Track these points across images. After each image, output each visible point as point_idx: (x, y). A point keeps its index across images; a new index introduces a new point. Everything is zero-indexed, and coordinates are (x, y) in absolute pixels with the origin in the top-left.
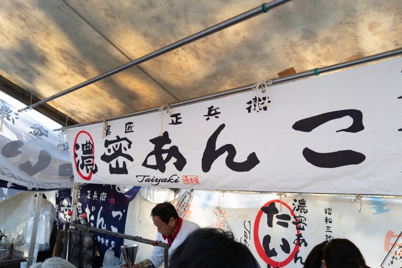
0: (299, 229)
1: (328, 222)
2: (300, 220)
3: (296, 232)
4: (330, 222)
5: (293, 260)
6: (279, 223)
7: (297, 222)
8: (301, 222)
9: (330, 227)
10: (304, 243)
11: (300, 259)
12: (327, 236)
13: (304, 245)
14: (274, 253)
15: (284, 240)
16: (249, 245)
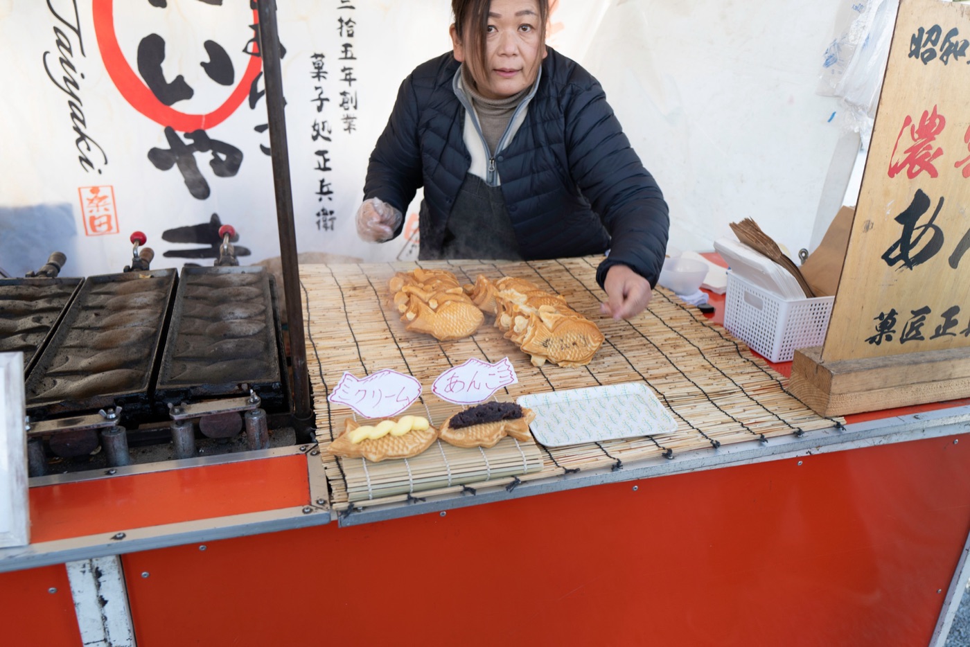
3: (249, 17)
5: (246, 102)
12: (341, 20)
14: (182, 89)
15: (211, 47)
16: (83, 76)
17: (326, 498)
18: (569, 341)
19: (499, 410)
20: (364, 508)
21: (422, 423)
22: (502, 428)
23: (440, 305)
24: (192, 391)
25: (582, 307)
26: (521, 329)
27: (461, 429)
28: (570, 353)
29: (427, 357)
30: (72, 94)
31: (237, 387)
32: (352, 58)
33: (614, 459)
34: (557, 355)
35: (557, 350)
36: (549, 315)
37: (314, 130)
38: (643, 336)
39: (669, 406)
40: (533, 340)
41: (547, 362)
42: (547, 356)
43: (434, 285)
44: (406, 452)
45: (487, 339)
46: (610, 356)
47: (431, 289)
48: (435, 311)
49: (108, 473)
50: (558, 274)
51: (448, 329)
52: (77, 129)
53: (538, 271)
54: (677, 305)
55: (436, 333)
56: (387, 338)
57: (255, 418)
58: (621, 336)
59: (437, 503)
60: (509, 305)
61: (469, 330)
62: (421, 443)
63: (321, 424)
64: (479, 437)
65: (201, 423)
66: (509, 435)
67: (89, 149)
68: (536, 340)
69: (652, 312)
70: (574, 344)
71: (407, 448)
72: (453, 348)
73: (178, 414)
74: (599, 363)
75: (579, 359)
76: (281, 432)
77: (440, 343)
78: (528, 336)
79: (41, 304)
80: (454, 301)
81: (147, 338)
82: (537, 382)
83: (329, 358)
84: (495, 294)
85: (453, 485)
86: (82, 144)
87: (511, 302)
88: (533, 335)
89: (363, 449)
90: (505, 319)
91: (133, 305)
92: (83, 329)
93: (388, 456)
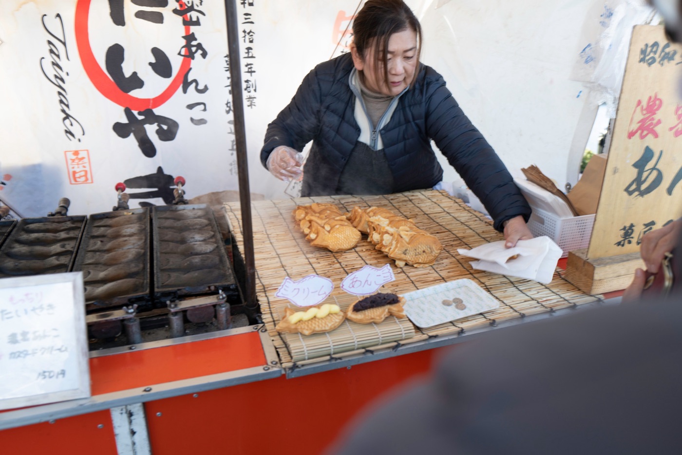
0: (188, 23)
1: (247, 5)
2: (189, 5)
3: (182, 31)
4: (251, 4)
5: (180, 89)
6: (139, 15)
7: (183, 9)
8: (191, 8)
9: (250, 15)
10: (200, 52)
11: (194, 84)
12: (244, 32)
13: (201, 54)
14: (136, 82)
15: (156, 52)
16: (68, 74)
17: (277, 360)
18: (420, 250)
19: (385, 299)
20: (303, 365)
21: (336, 308)
22: (387, 310)
23: (332, 228)
24: (179, 292)
25: (423, 226)
26: (388, 243)
27: (360, 312)
28: (421, 257)
29: (327, 264)
30: (60, 87)
31: (207, 289)
32: (252, 57)
33: (459, 327)
34: (413, 260)
35: (412, 256)
36: (407, 233)
37: (228, 107)
38: (466, 245)
39: (489, 291)
40: (396, 250)
41: (406, 264)
42: (405, 260)
43: (326, 214)
44: (327, 328)
45: (364, 250)
46: (447, 258)
47: (325, 217)
48: (329, 232)
49: (130, 349)
50: (405, 203)
51: (339, 244)
52: (63, 111)
53: (391, 201)
54: (486, 222)
55: (331, 247)
56: (298, 252)
57: (223, 309)
58: (452, 245)
59: (349, 360)
60: (378, 226)
61: (352, 244)
62: (336, 322)
63: (264, 311)
64: (373, 317)
65: (188, 313)
66: (391, 315)
67: (72, 125)
68: (398, 250)
69: (470, 228)
70: (424, 252)
71: (328, 325)
72: (343, 257)
73: (173, 308)
74: (440, 264)
75: (427, 262)
76: (238, 317)
77: (334, 254)
78: (393, 247)
79: (63, 235)
80: (341, 225)
81: (139, 257)
82: (402, 278)
83: (261, 266)
84: (367, 220)
85: (358, 349)
86: (67, 121)
87: (378, 225)
88: (396, 247)
89: (299, 327)
90: (375, 237)
91: (125, 234)
92: (95, 251)
93: (316, 331)
